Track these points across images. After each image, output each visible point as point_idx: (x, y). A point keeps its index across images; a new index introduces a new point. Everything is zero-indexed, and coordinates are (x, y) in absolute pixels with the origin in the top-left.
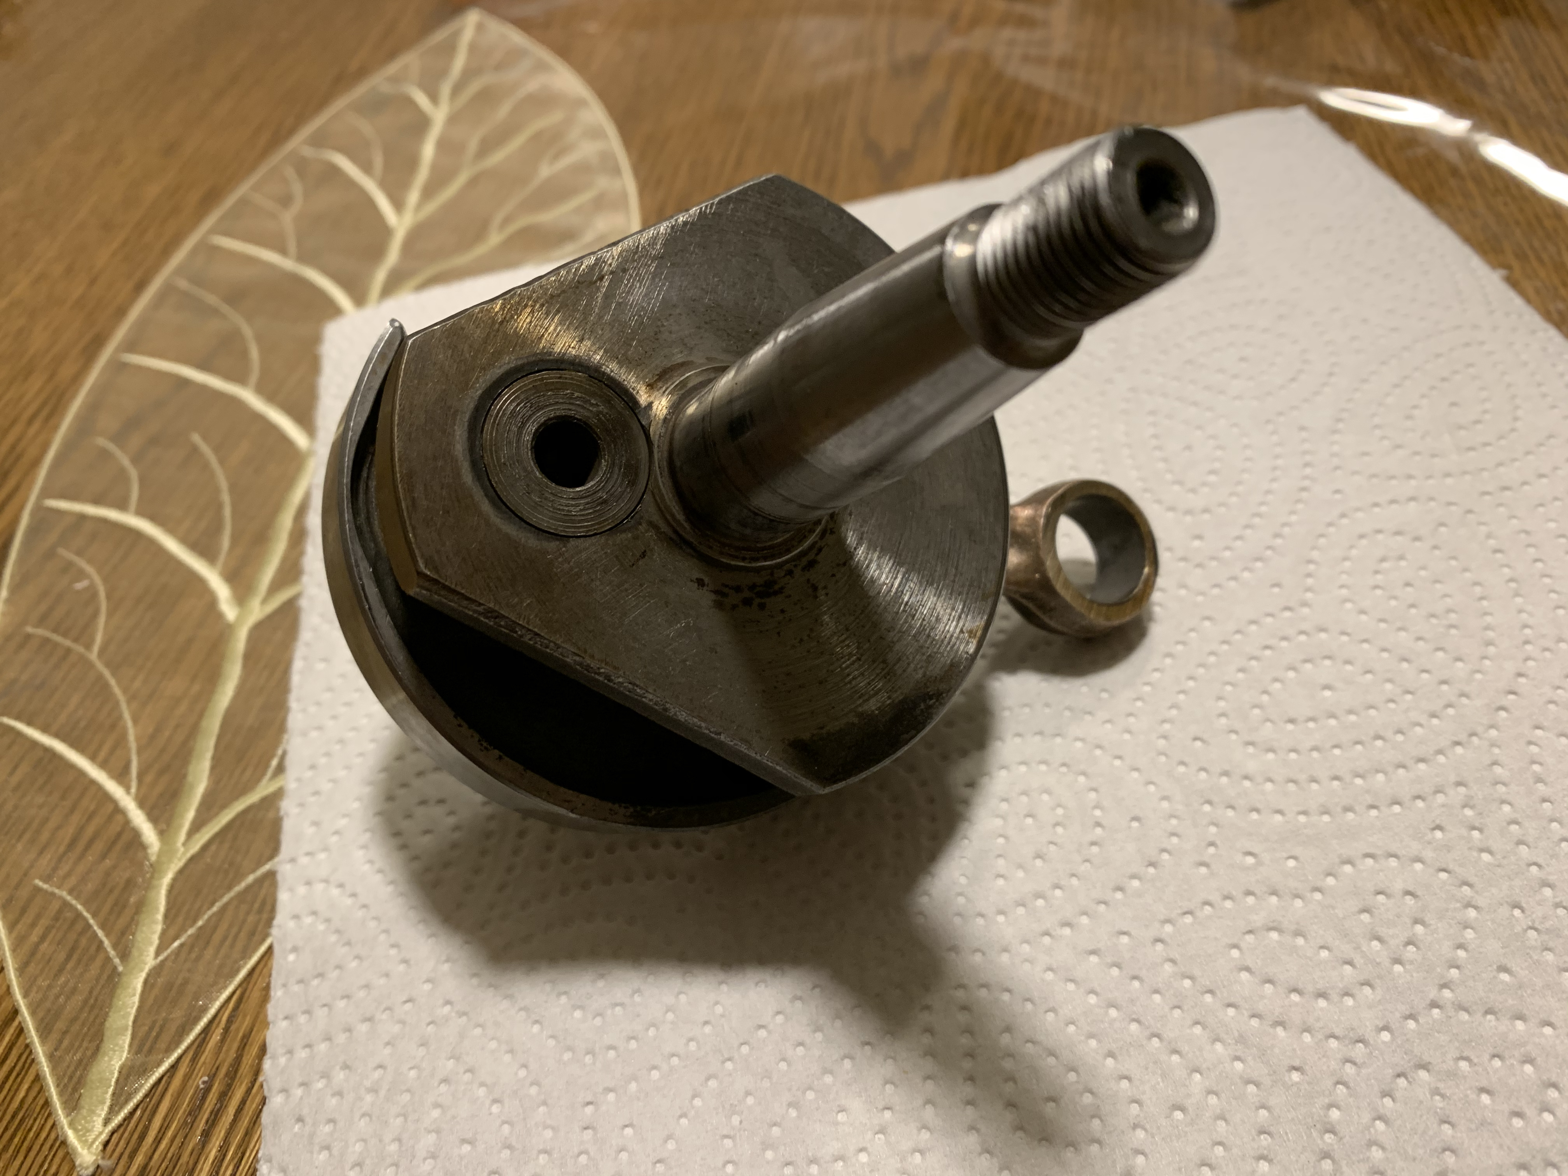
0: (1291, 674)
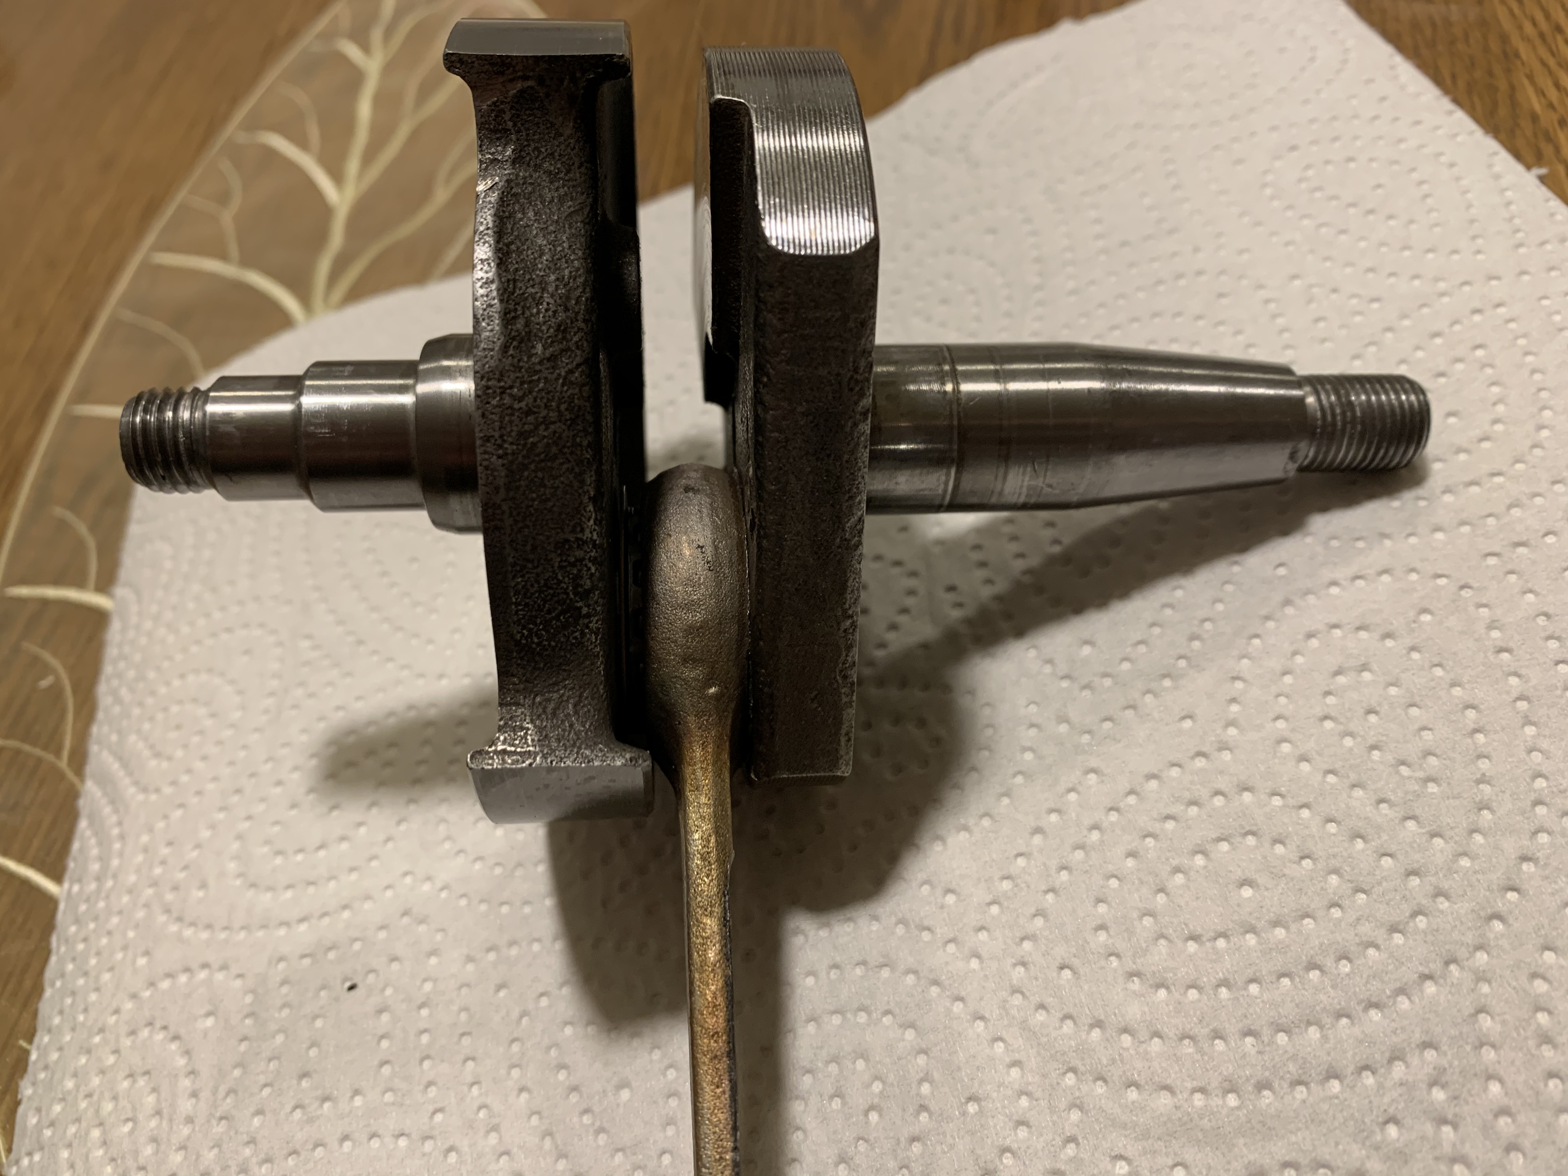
0: (1200, 860)
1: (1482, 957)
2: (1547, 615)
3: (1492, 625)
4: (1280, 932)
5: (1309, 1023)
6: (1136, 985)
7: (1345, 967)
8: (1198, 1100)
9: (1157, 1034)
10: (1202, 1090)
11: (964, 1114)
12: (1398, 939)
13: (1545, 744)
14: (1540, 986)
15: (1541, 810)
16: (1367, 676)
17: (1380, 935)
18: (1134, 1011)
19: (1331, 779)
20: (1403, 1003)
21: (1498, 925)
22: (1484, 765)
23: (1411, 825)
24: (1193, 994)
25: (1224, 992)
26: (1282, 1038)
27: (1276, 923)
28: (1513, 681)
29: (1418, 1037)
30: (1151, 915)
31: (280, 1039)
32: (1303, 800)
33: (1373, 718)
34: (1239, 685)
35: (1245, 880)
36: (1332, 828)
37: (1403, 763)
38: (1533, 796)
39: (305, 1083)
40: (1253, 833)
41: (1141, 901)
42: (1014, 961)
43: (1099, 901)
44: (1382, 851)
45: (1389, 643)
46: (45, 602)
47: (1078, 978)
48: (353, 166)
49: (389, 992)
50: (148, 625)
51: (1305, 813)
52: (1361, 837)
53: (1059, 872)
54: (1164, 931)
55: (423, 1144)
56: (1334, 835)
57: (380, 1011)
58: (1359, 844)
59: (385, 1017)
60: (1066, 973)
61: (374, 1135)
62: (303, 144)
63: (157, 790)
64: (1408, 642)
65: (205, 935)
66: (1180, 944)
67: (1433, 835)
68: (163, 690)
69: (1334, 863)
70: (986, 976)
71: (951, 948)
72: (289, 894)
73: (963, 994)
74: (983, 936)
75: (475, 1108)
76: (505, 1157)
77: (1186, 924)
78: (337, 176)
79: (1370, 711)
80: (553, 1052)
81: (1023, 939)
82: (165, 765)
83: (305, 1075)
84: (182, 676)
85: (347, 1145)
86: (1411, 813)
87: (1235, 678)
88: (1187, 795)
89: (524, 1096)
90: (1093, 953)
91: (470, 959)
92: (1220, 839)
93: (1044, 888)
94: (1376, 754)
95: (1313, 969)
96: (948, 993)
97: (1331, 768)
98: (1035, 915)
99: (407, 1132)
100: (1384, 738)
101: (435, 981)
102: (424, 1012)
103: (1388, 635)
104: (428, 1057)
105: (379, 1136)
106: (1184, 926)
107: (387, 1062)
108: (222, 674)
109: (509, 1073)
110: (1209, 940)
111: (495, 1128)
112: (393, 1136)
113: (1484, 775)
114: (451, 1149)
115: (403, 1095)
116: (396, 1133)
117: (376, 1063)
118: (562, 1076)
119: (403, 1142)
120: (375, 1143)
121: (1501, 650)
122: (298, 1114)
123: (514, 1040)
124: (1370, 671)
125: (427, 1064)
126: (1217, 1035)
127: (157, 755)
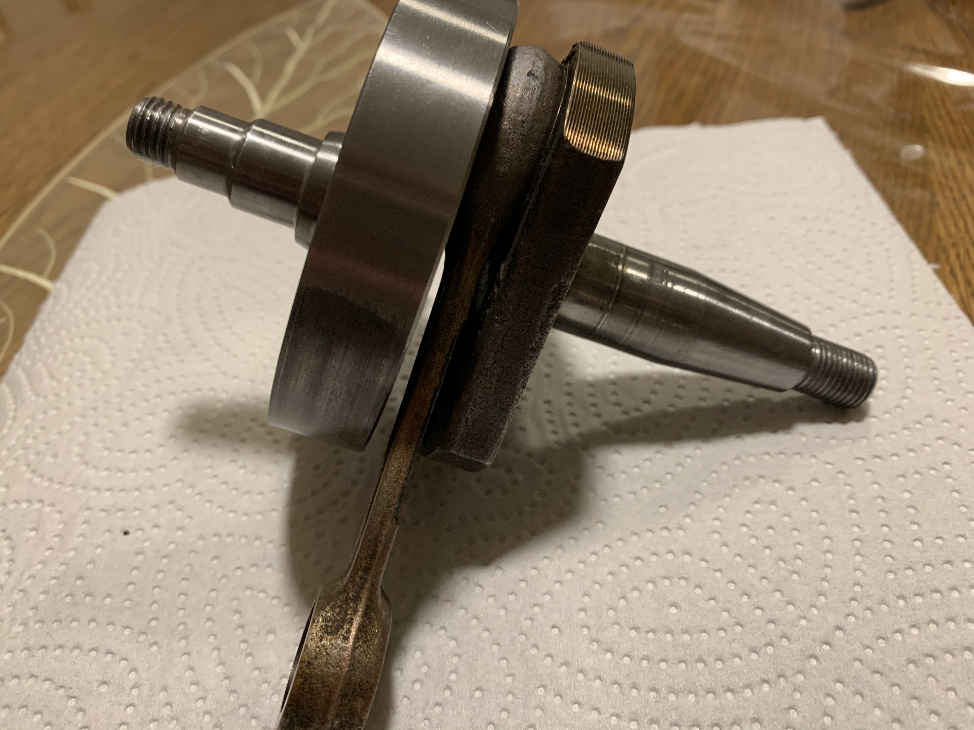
0: (650, 586)
1: (800, 678)
2: (883, 499)
3: (850, 497)
4: (686, 637)
5: (690, 692)
6: (595, 646)
7: (719, 665)
8: (614, 720)
9: (600, 678)
10: (617, 715)
11: (472, 696)
12: (754, 656)
13: (865, 567)
14: (830, 701)
15: (854, 604)
16: (773, 508)
17: (744, 652)
18: (589, 662)
19: (738, 559)
20: (748, 693)
21: (814, 662)
22: (828, 571)
23: (778, 595)
24: (627, 660)
25: (645, 663)
26: (672, 697)
27: (686, 632)
28: (856, 529)
29: (751, 714)
30: (614, 610)
31: (72, 554)
32: (718, 567)
33: (771, 532)
34: (698, 496)
35: (674, 603)
36: (732, 586)
37: (781, 559)
38: (851, 595)
39: (79, 583)
40: (685, 579)
41: (610, 600)
42: (526, 616)
43: (586, 594)
44: (757, 605)
45: (791, 493)
46: (14, 278)
47: (561, 635)
48: (274, 94)
49: (147, 544)
50: (71, 305)
51: (718, 574)
52: (748, 595)
53: (566, 573)
54: (619, 620)
55: (139, 636)
56: (732, 590)
57: (138, 553)
58: (745, 599)
59: (140, 558)
60: (556, 631)
61: (111, 623)
62: (249, 75)
63: (45, 397)
64: (802, 495)
65: (46, 484)
66: (627, 629)
67: (789, 603)
68: (67, 343)
69: (727, 605)
70: (507, 621)
71: (491, 600)
72: (105, 473)
73: (490, 627)
74: (512, 597)
75: (178, 623)
76: (187, 656)
77: (633, 620)
78: (263, 97)
79: (770, 527)
80: (235, 603)
81: (535, 605)
82: (55, 383)
83: (81, 578)
84: (82, 338)
85: (93, 625)
86: (779, 588)
87: (697, 492)
88: (652, 549)
89: (210, 623)
90: (574, 622)
91: (202, 537)
92: (665, 578)
93: (555, 579)
94: (767, 551)
95: (700, 662)
96: (482, 625)
97: (739, 553)
98: (546, 594)
99: (131, 626)
100: (774, 543)
101: (177, 544)
102: (165, 561)
103: (791, 488)
104: (158, 587)
105: (113, 625)
106: (631, 620)
107: (133, 583)
108: (106, 342)
109: (204, 608)
110: (644, 632)
111: (186, 638)
112: (122, 626)
113: (826, 576)
114: (155, 643)
115: (136, 605)
116: (125, 625)
117: (126, 581)
118: (236, 617)
119: (127, 632)
120: (110, 628)
121: (853, 511)
122: (69, 599)
123: (214, 590)
124: (776, 505)
125: (157, 590)
126: (635, 686)
127: (52, 378)
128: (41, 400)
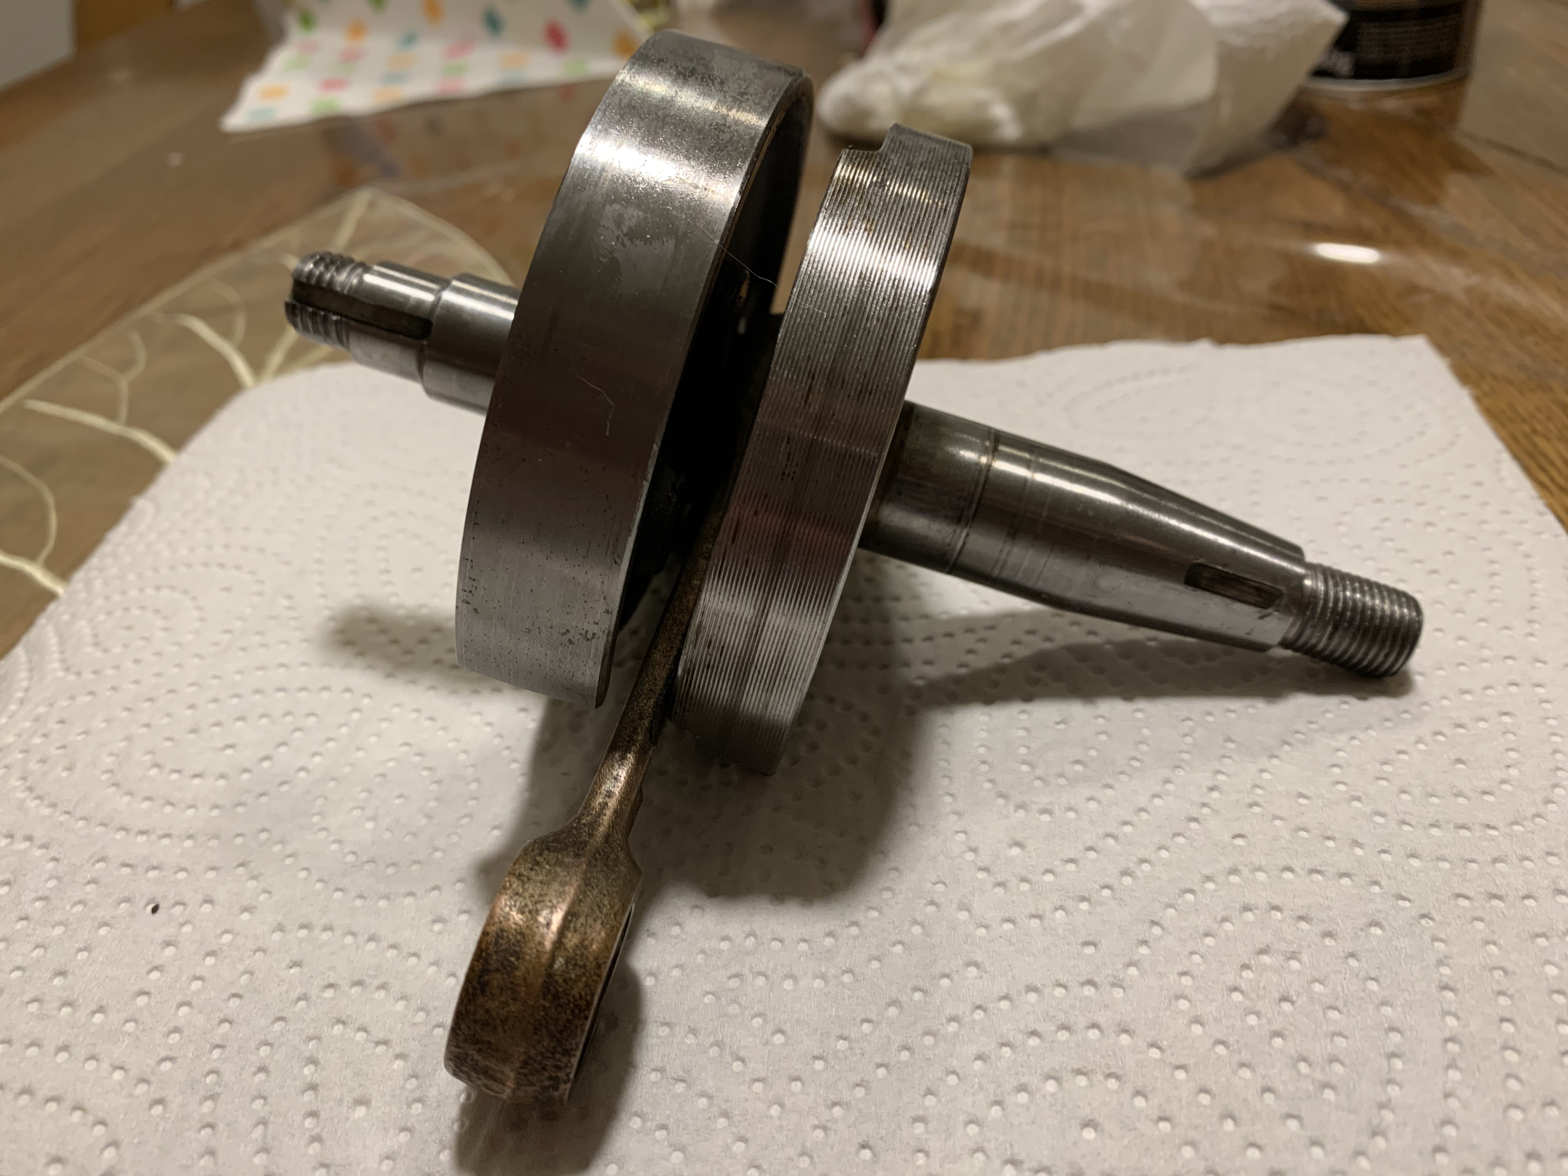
0: (1050, 1086)
2: (1506, 972)
3: (1442, 962)
13: (1466, 1093)
16: (1294, 964)
19: (1220, 1050)
22: (1393, 1091)
23: (1293, 1124)
28: (1450, 1021)
30: (979, 1125)
31: (59, 930)
32: (1182, 1061)
33: (1286, 1006)
34: (1157, 931)
35: (1091, 1120)
36: (1204, 1099)
37: (1305, 1059)
38: (1437, 1141)
39: (57, 981)
40: (1118, 1078)
41: (973, 1106)
42: (816, 1122)
43: (929, 1092)
44: (1252, 1140)
45: (1328, 941)
47: (875, 1162)
49: (187, 929)
50: (153, 537)
51: (1181, 1075)
52: (1234, 1119)
53: (900, 1051)
54: (985, 1144)
55: (136, 1085)
56: (1205, 1107)
57: (168, 944)
58: (1229, 1125)
59: (170, 951)
60: (866, 1154)
61: (93, 1057)
63: (78, 674)
64: (1350, 947)
65: (46, 811)
66: (997, 1163)
68: (134, 593)
69: (1192, 1134)
70: (781, 1126)
71: (758, 1087)
72: (145, 805)
73: (749, 1135)
74: (796, 1086)
75: (207, 1069)
76: (208, 1130)
77: (1011, 1145)
79: (1285, 999)
80: (312, 1044)
81: (835, 1104)
83: (62, 973)
84: (158, 588)
85: (63, 1056)
86: (1296, 1112)
87: (1154, 923)
88: (1062, 1018)
89: (262, 1076)
90: (901, 1142)
91: (280, 928)
92: (1079, 1072)
93: (878, 1060)
94: (1278, 1042)
96: (734, 1129)
97: (1225, 1039)
98: (858, 1085)
99: (126, 1067)
100: (1292, 1028)
101: (236, 934)
102: (210, 961)
103: (1329, 934)
104: (188, 1004)
105: (97, 1060)
106: (1008, 1146)
107: (146, 993)
109: (258, 1049)
110: (1030, 1170)
111: (213, 1097)
112: (112, 1065)
114: (160, 1101)
115: (144, 1030)
116: (117, 1064)
117: (136, 989)
118: (308, 1071)
119: (118, 1075)
120: (91, 1065)
121: (1445, 987)
122: (33, 1007)
123: (281, 1019)
124: (1299, 961)
125: (184, 1010)
127: (96, 644)
128: (72, 678)
